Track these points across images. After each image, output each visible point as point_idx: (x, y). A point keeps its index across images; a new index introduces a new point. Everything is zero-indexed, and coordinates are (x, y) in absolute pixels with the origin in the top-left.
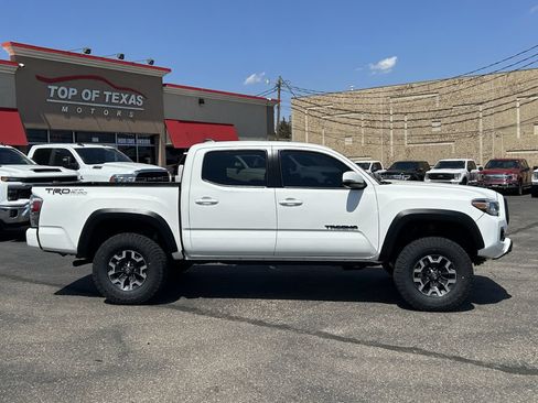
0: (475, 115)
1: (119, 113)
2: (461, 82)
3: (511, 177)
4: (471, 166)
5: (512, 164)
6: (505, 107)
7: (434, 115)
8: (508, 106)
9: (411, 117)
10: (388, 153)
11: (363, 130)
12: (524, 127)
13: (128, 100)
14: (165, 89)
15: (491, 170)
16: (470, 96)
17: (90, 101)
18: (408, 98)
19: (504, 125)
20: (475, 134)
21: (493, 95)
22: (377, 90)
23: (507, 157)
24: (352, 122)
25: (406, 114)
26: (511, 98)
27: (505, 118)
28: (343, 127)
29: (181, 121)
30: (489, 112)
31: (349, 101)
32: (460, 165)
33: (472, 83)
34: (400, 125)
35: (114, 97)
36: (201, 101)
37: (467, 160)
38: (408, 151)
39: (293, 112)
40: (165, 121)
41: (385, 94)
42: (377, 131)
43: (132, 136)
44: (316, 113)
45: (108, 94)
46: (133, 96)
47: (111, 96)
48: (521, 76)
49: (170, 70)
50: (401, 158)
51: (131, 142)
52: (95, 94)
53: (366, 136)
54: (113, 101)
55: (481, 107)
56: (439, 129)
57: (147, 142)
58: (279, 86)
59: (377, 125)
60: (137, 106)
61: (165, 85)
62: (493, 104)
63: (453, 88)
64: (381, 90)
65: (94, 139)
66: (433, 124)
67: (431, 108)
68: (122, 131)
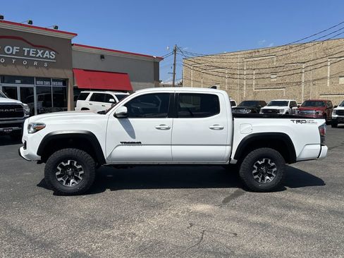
0: (300, 71)
1: (35, 63)
2: (291, 48)
3: (318, 113)
4: (293, 104)
5: (320, 103)
6: (320, 65)
7: (272, 70)
8: (322, 65)
9: (257, 71)
10: (242, 94)
11: (227, 80)
12: (332, 79)
13: (43, 54)
14: (73, 47)
15: (305, 108)
16: (296, 57)
17: (12, 54)
18: (256, 59)
19: (319, 77)
20: (299, 83)
21: (312, 57)
22: (236, 53)
23: (320, 99)
24: (220, 74)
25: (254, 69)
26: (325, 59)
27: (320, 73)
28: (214, 78)
29: (85, 70)
30: (309, 69)
31: (219, 60)
32: (285, 104)
33: (299, 48)
34: (250, 76)
35: (31, 52)
36: (102, 57)
37: (290, 101)
38: (255, 94)
39: (184, 67)
40: (73, 69)
41: (241, 56)
42: (236, 81)
43: (48, 79)
44: (198, 69)
45: (26, 49)
46: (47, 52)
47: (29, 52)
48: (332, 43)
49: (76, 35)
50: (250, 98)
51: (47, 83)
52: (15, 49)
53: (229, 83)
54: (31, 54)
55: (304, 66)
56: (275, 80)
57: (60, 84)
58: (175, 51)
59: (236, 76)
60: (50, 58)
61: (73, 45)
62: (312, 63)
63: (285, 52)
64: (239, 53)
65: (17, 81)
66: (272, 76)
67: (271, 65)
68: (39, 76)
